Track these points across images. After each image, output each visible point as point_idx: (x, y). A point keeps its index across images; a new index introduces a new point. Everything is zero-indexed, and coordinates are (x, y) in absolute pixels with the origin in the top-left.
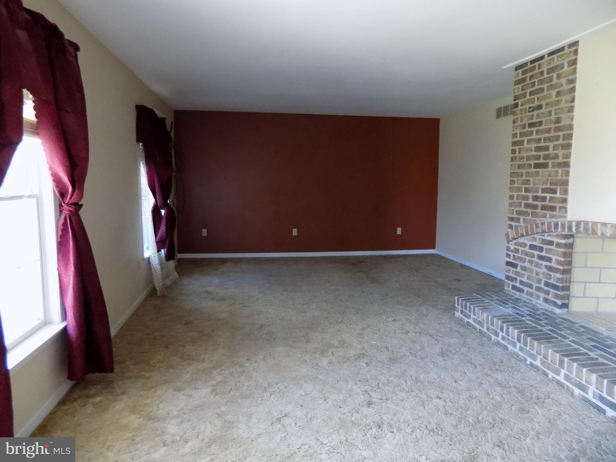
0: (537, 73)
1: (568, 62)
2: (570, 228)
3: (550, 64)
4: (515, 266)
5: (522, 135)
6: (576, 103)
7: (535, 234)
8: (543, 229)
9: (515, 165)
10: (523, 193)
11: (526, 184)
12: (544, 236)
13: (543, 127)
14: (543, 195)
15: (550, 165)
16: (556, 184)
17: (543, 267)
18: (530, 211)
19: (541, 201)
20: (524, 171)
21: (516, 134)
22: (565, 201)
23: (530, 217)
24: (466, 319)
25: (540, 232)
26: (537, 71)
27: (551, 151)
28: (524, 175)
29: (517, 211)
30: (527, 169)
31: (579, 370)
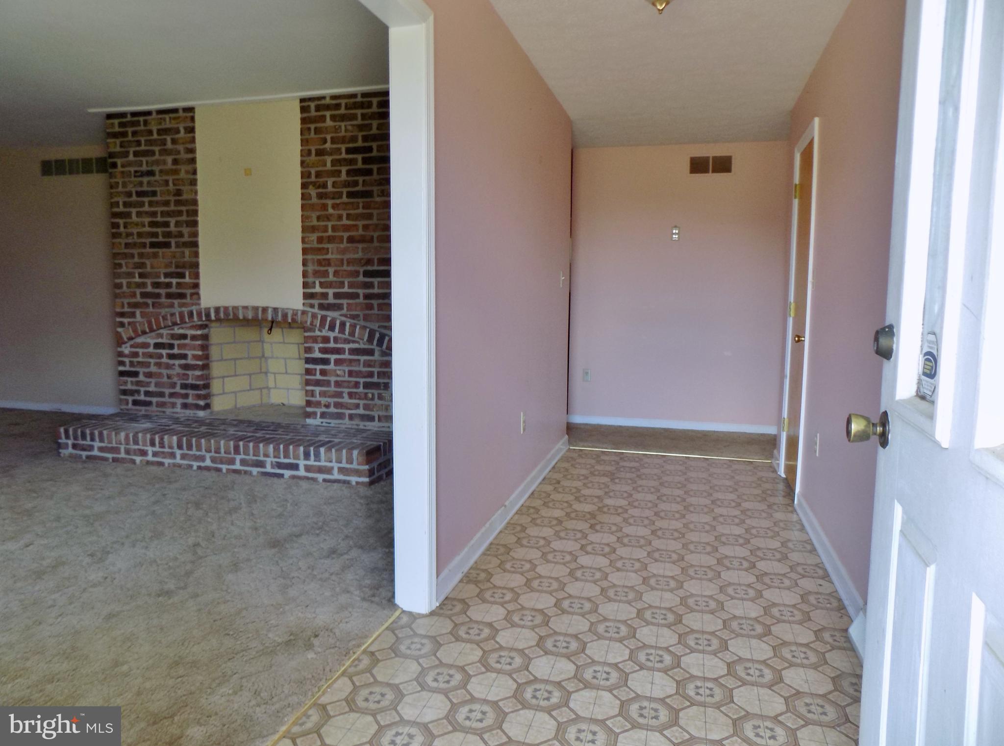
0: (141, 131)
1: (185, 128)
2: (208, 315)
3: (160, 124)
4: (134, 374)
5: (126, 205)
6: (199, 177)
7: (162, 328)
8: (174, 320)
9: (119, 244)
10: (137, 279)
11: (140, 268)
12: (173, 329)
13: (158, 198)
14: (167, 280)
15: (173, 244)
16: (184, 267)
17: (177, 368)
18: (150, 301)
19: (165, 288)
20: (135, 251)
21: (117, 202)
22: (196, 286)
23: (151, 309)
24: (84, 454)
25: (170, 324)
26: (142, 128)
27: (172, 228)
28: (136, 256)
29: (129, 304)
30: (139, 248)
31: (256, 448)
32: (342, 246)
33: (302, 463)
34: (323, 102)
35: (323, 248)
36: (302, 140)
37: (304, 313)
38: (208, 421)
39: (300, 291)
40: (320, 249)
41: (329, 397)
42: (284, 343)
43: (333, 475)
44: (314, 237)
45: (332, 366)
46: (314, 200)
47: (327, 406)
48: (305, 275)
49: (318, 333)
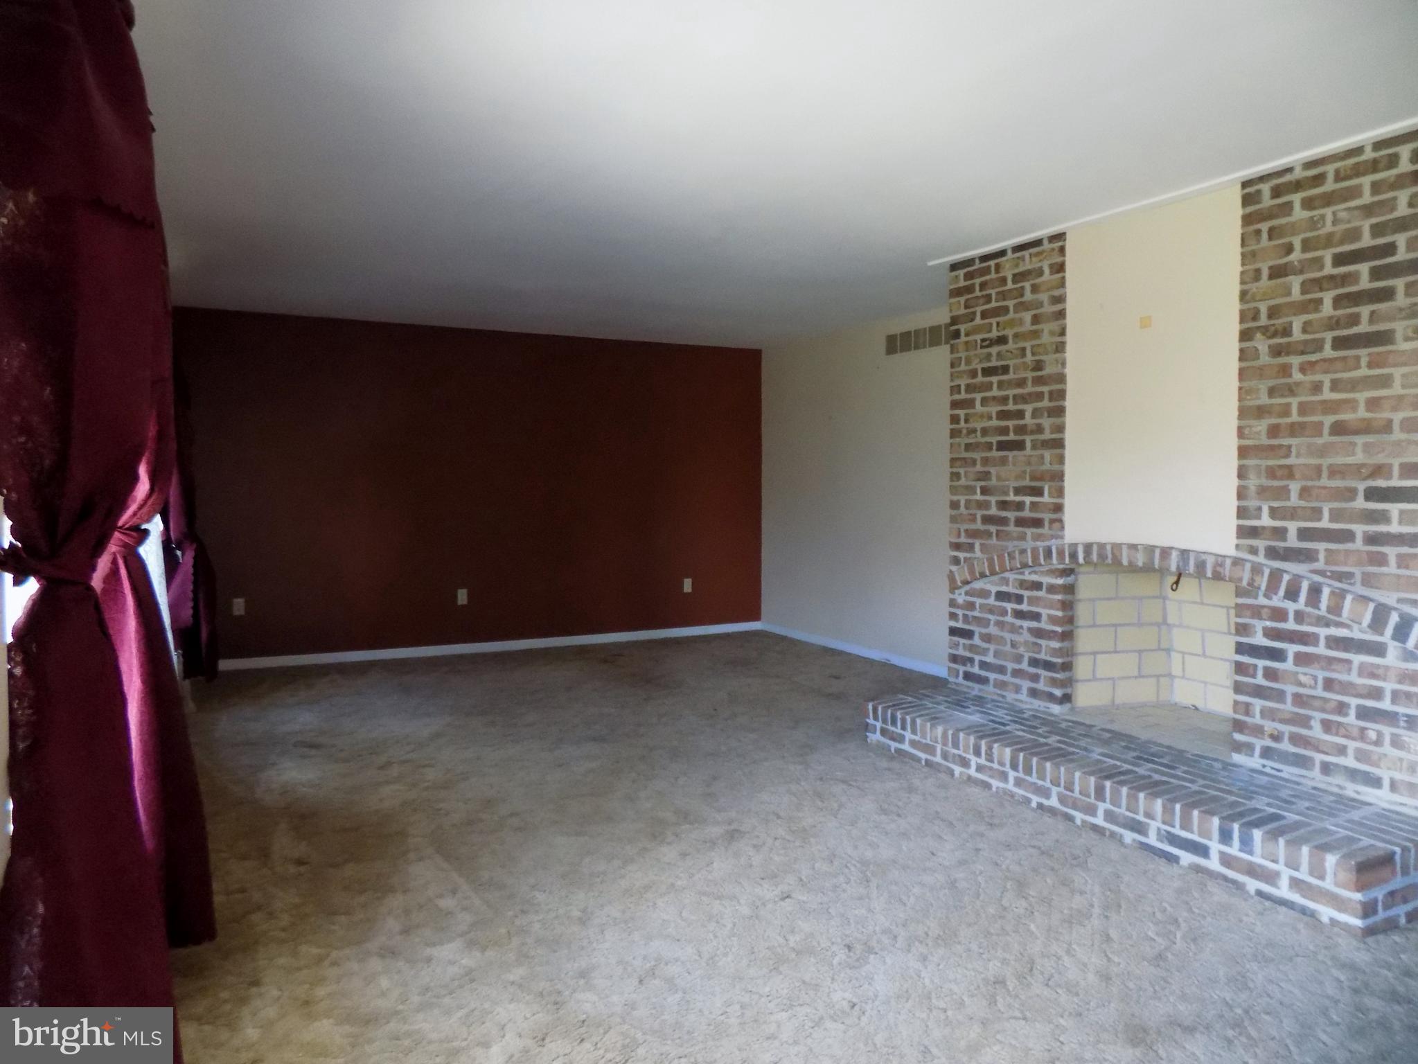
0: (991, 280)
1: (1051, 266)
2: (1073, 556)
3: (1017, 266)
4: (968, 634)
5: (969, 389)
6: (1070, 338)
7: (1007, 571)
8: (1024, 559)
9: (959, 445)
10: (979, 497)
11: (984, 480)
12: (1022, 573)
13: (1011, 376)
15: (1028, 444)
16: (1041, 479)
17: (1025, 632)
18: (993, 529)
19: (1014, 511)
20: (977, 455)
21: (959, 386)
22: (1059, 508)
23: (994, 541)
24: (894, 745)
25: (1019, 566)
26: (993, 275)
27: (1028, 420)
28: (978, 462)
29: (966, 531)
30: (983, 451)
31: (1133, 798)
32: (1320, 441)
33: (1215, 847)
34: (1288, 178)
35: (1280, 446)
36: (1243, 255)
37: (1237, 562)
38: (1064, 725)
39: (1232, 522)
40: (1272, 448)
41: (1282, 721)
42: (1202, 603)
43: (1278, 888)
44: (1261, 426)
45: (1288, 665)
46: (1265, 358)
47: (1276, 738)
48: (1241, 494)
49: (1262, 600)
